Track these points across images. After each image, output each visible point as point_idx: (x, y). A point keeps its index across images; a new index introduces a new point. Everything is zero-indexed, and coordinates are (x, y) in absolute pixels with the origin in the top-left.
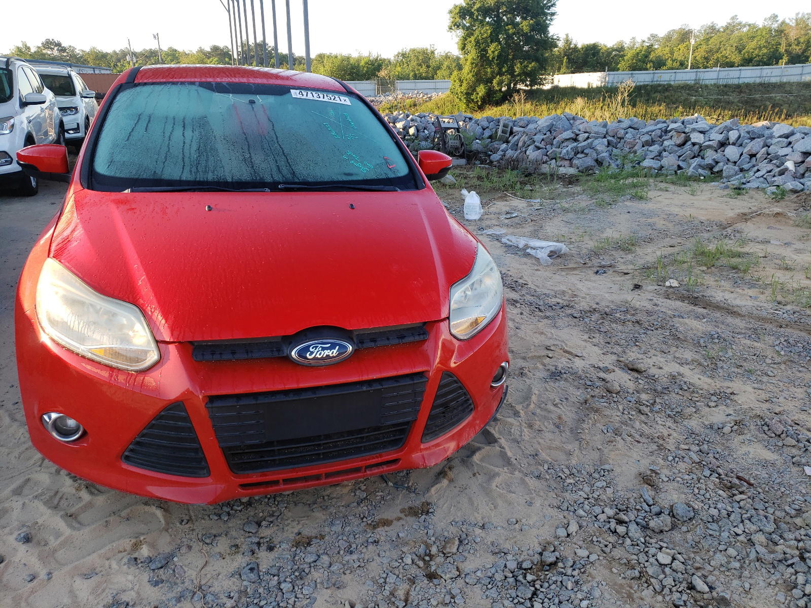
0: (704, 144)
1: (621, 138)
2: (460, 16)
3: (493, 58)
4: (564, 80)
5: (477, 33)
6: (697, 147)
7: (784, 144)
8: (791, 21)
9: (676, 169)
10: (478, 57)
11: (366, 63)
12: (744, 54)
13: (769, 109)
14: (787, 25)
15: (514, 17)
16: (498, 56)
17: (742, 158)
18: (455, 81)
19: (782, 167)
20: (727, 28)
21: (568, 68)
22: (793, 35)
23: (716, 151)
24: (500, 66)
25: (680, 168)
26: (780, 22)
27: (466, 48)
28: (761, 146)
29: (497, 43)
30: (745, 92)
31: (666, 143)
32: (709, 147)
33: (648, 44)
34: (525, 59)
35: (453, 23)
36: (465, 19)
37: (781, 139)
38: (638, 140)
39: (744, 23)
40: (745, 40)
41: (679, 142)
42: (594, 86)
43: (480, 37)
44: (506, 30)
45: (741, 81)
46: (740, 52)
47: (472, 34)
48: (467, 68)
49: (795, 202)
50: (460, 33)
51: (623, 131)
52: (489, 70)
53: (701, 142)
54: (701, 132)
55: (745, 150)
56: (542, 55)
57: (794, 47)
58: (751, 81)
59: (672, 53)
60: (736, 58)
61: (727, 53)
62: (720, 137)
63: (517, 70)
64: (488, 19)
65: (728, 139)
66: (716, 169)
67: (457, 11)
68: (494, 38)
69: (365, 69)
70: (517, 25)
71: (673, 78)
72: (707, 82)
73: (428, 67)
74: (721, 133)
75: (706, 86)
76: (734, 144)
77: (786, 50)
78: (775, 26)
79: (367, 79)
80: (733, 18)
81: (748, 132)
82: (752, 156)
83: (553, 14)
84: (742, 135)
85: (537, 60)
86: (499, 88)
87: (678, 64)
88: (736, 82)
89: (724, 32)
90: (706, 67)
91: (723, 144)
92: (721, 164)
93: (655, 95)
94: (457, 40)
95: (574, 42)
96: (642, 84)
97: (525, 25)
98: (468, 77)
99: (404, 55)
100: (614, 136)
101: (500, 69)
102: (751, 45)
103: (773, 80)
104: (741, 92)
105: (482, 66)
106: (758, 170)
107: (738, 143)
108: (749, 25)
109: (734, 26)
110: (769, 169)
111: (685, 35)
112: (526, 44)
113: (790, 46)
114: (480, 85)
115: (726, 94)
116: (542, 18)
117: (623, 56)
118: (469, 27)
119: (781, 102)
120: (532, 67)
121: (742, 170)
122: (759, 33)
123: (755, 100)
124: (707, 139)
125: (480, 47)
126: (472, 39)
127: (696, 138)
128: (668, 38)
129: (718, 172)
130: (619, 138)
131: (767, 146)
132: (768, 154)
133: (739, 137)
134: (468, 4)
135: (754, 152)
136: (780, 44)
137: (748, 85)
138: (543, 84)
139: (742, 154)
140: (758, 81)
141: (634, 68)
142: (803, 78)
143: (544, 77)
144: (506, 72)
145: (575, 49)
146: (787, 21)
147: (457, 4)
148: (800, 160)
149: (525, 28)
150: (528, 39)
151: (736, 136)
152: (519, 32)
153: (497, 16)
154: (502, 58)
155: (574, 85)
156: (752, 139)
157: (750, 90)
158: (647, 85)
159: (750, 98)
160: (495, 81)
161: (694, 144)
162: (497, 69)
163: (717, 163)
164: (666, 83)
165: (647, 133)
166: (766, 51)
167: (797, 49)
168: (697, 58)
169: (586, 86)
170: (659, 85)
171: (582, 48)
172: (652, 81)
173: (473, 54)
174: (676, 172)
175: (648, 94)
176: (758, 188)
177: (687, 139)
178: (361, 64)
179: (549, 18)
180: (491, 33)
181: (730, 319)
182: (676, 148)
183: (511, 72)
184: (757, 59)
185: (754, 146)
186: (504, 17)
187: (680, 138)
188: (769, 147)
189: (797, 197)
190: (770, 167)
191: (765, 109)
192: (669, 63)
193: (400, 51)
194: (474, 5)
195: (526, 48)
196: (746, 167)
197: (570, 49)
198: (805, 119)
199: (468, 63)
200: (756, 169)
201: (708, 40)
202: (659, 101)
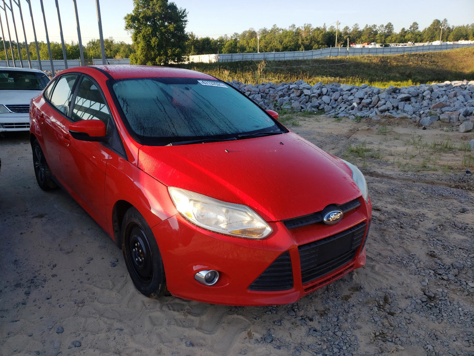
0: (312, 95)
1: (267, 94)
2: (132, 21)
3: (155, 46)
4: (195, 59)
5: (143, 31)
6: (307, 97)
7: (349, 94)
8: (302, 28)
9: (301, 109)
10: (145, 45)
11: (71, 48)
12: (283, 45)
13: (301, 73)
14: (300, 30)
15: (164, 22)
16: (157, 45)
17: (332, 102)
18: (133, 60)
19: (352, 106)
20: (272, 31)
21: (194, 51)
22: (304, 35)
23: (317, 98)
24: (159, 50)
25: (302, 108)
26: (296, 28)
27: (137, 40)
28: (339, 96)
29: (156, 37)
30: (289, 65)
31: (292, 95)
32: (314, 96)
33: (234, 38)
34: (173, 47)
35: (127, 25)
36: (135, 22)
37: (347, 92)
38: (276, 94)
39: (280, 28)
40: (282, 37)
41: (298, 94)
42: (213, 62)
43: (145, 34)
44: (160, 30)
45: (286, 59)
46: (281, 44)
47: (140, 32)
48: (139, 52)
49: (366, 123)
50: (133, 31)
51: (268, 90)
52: (152, 53)
53: (310, 94)
54: (307, 89)
55: (332, 98)
56: (183, 44)
57: (305, 41)
58: (290, 59)
59: (248, 43)
60: (280, 47)
61: (275, 44)
62: (319, 91)
63: (169, 52)
64: (148, 23)
65: (322, 92)
66: (321, 108)
67: (130, 17)
68: (153, 34)
69: (71, 52)
70: (166, 27)
71: (253, 57)
72: (270, 60)
73: (111, 51)
74: (318, 89)
75: (270, 61)
76: (325, 95)
77: (302, 43)
78: (294, 30)
79: (73, 59)
80: (274, 26)
81: (331, 89)
82: (336, 100)
83: (186, 21)
84: (329, 90)
85: (180, 47)
86: (160, 63)
87: (252, 49)
88: (283, 59)
89: (271, 33)
90: (266, 52)
91: (320, 95)
92: (323, 105)
93: (246, 66)
94: (131, 35)
95: (196, 37)
96: (238, 60)
97: (172, 27)
98: (140, 57)
99: (93, 43)
100: (263, 93)
101: (159, 53)
102: (286, 41)
103: (301, 58)
104: (286, 65)
105: (148, 50)
106: (340, 108)
107: (327, 94)
108: (282, 30)
109: (275, 30)
110: (345, 107)
111: (253, 34)
112: (173, 37)
113: (303, 41)
114: (148, 62)
115: (280, 66)
116: (180, 23)
117: (223, 45)
118: (138, 27)
119: (305, 70)
120: (178, 51)
121: (333, 108)
122: (288, 34)
123: (293, 69)
124: (312, 92)
125: (146, 40)
126: (141, 34)
127: (306, 92)
128: (244, 35)
129: (322, 109)
130: (266, 93)
131: (341, 95)
132: (343, 99)
133: (328, 91)
134: (136, 14)
135: (337, 99)
136: (299, 40)
137: (289, 61)
138: (184, 61)
139: (331, 100)
140: (293, 59)
141: (230, 52)
142: (314, 57)
143: (184, 57)
144: (163, 54)
145: (197, 41)
146: (301, 28)
147: (129, 14)
148: (359, 102)
149: (171, 29)
150: (174, 35)
151: (326, 91)
152: (168, 31)
153: (154, 21)
154: (160, 46)
155: (202, 62)
156: (334, 92)
157: (291, 64)
158: (241, 61)
159: (292, 68)
160: (157, 60)
161: (306, 95)
162: (157, 53)
163: (320, 104)
164: (250, 60)
165: (280, 90)
166: (293, 43)
167: (307, 42)
168: (261, 46)
169: (208, 62)
170: (247, 61)
171: (201, 40)
172: (243, 59)
173: (142, 44)
174: (301, 110)
175: (242, 66)
176: (344, 116)
177: (302, 93)
178: (67, 49)
179: (184, 23)
180: (152, 31)
181: (393, 181)
182: (298, 98)
183: (166, 54)
184: (289, 47)
185: (335, 95)
186: (158, 22)
187: (298, 92)
188: (342, 96)
189: (366, 120)
190: (346, 106)
191: (299, 73)
192: (248, 49)
193: (91, 41)
194: (140, 15)
195: (172, 40)
196: (334, 106)
197: (194, 41)
198: (318, 78)
199: (140, 49)
200: (339, 107)
201: (265, 37)
202: (248, 70)
